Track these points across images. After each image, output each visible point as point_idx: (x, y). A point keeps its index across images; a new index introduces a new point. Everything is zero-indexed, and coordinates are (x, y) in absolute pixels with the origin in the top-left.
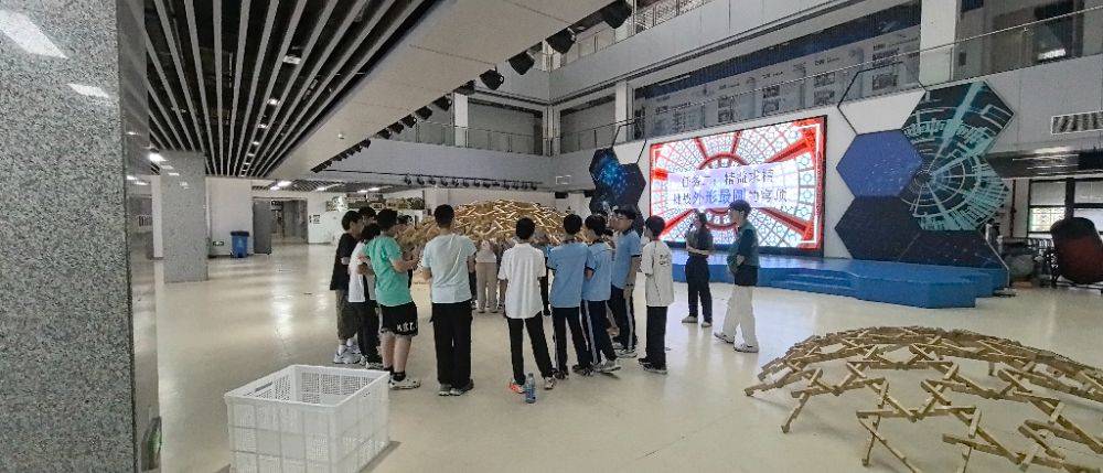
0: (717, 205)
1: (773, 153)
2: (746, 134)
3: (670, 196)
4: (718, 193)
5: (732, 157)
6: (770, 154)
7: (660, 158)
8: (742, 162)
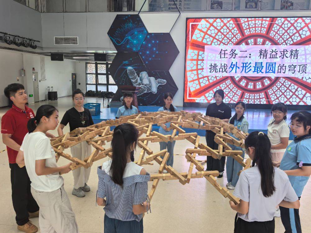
0: (251, 74)
1: (299, 38)
2: (279, 21)
3: (206, 65)
4: (253, 65)
5: (267, 37)
6: (297, 38)
7: (197, 31)
8: (274, 43)
